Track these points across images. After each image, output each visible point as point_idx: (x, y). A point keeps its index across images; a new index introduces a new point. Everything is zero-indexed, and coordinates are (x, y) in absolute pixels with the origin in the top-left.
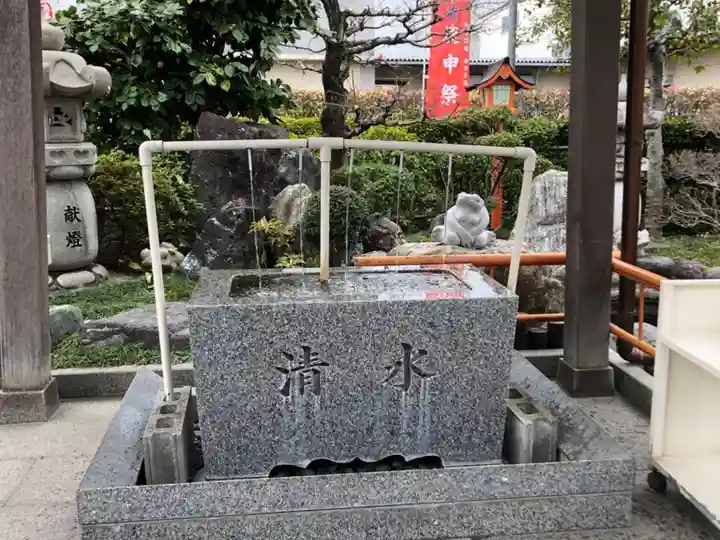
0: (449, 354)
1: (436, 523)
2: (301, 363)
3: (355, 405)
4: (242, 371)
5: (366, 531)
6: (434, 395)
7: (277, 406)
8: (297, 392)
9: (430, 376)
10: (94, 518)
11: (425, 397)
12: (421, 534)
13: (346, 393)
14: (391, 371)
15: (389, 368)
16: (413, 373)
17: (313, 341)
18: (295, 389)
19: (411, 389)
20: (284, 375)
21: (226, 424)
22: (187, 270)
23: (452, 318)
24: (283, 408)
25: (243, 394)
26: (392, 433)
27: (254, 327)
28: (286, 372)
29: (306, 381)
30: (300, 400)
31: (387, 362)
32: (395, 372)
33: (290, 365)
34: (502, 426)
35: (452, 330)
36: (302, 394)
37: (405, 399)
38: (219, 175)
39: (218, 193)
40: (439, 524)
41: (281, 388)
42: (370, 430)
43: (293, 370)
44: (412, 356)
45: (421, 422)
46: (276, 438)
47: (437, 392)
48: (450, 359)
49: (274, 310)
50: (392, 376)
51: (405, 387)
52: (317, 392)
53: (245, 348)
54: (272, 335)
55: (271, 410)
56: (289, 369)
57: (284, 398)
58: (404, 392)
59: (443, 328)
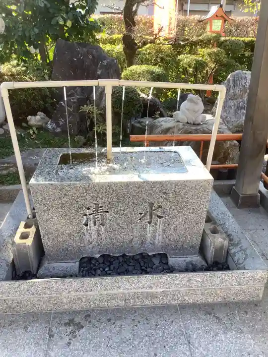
0: (173, 207)
1: (161, 298)
2: (94, 211)
3: (123, 231)
4: (62, 214)
5: (125, 301)
6: (165, 226)
7: (82, 231)
8: (92, 225)
9: (163, 217)
11: (160, 227)
12: (153, 303)
13: (118, 225)
14: (142, 215)
15: (141, 214)
16: (154, 216)
17: (100, 201)
18: (91, 223)
19: (153, 224)
20: (85, 217)
21: (56, 239)
23: (176, 190)
24: (85, 231)
25: (64, 225)
27: (67, 194)
28: (86, 215)
29: (96, 220)
30: (93, 228)
31: (140, 211)
32: (144, 216)
33: (87, 212)
34: (200, 240)
35: (176, 195)
36: (95, 225)
37: (149, 228)
40: (162, 298)
41: (84, 223)
42: (131, 241)
43: (90, 214)
44: (153, 208)
45: (157, 238)
46: (82, 245)
47: (166, 225)
48: (174, 210)
50: (143, 217)
51: (149, 223)
52: (103, 224)
53: (63, 204)
54: (77, 198)
55: (78, 233)
56: (88, 214)
57: (86, 227)
58: (149, 225)
59: (171, 195)
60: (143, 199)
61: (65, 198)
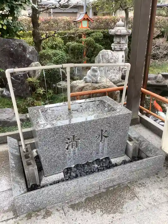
0: (113, 130)
2: (72, 140)
3: (87, 148)
4: (55, 145)
6: (109, 142)
7: (65, 153)
8: (71, 148)
9: (108, 137)
10: (21, 204)
11: (106, 143)
12: (113, 184)
13: (85, 145)
15: (97, 137)
16: (103, 137)
17: (75, 134)
19: (103, 142)
21: (50, 161)
22: (6, 95)
23: (115, 121)
24: (67, 153)
25: (55, 152)
26: (97, 153)
27: (58, 132)
28: (68, 143)
29: (73, 145)
30: (72, 150)
31: (96, 135)
33: (68, 141)
34: (125, 146)
35: (114, 124)
37: (101, 144)
38: (7, 59)
39: (8, 65)
41: (66, 148)
42: (91, 154)
43: (70, 142)
44: (103, 133)
45: (105, 149)
46: (65, 161)
48: (113, 132)
49: (64, 126)
50: (97, 139)
51: (101, 141)
52: (77, 147)
53: (55, 139)
54: (63, 134)
55: (63, 154)
56: (69, 142)
57: (67, 150)
58: (101, 143)
59: (112, 124)
60: (98, 129)
61: (56, 135)
